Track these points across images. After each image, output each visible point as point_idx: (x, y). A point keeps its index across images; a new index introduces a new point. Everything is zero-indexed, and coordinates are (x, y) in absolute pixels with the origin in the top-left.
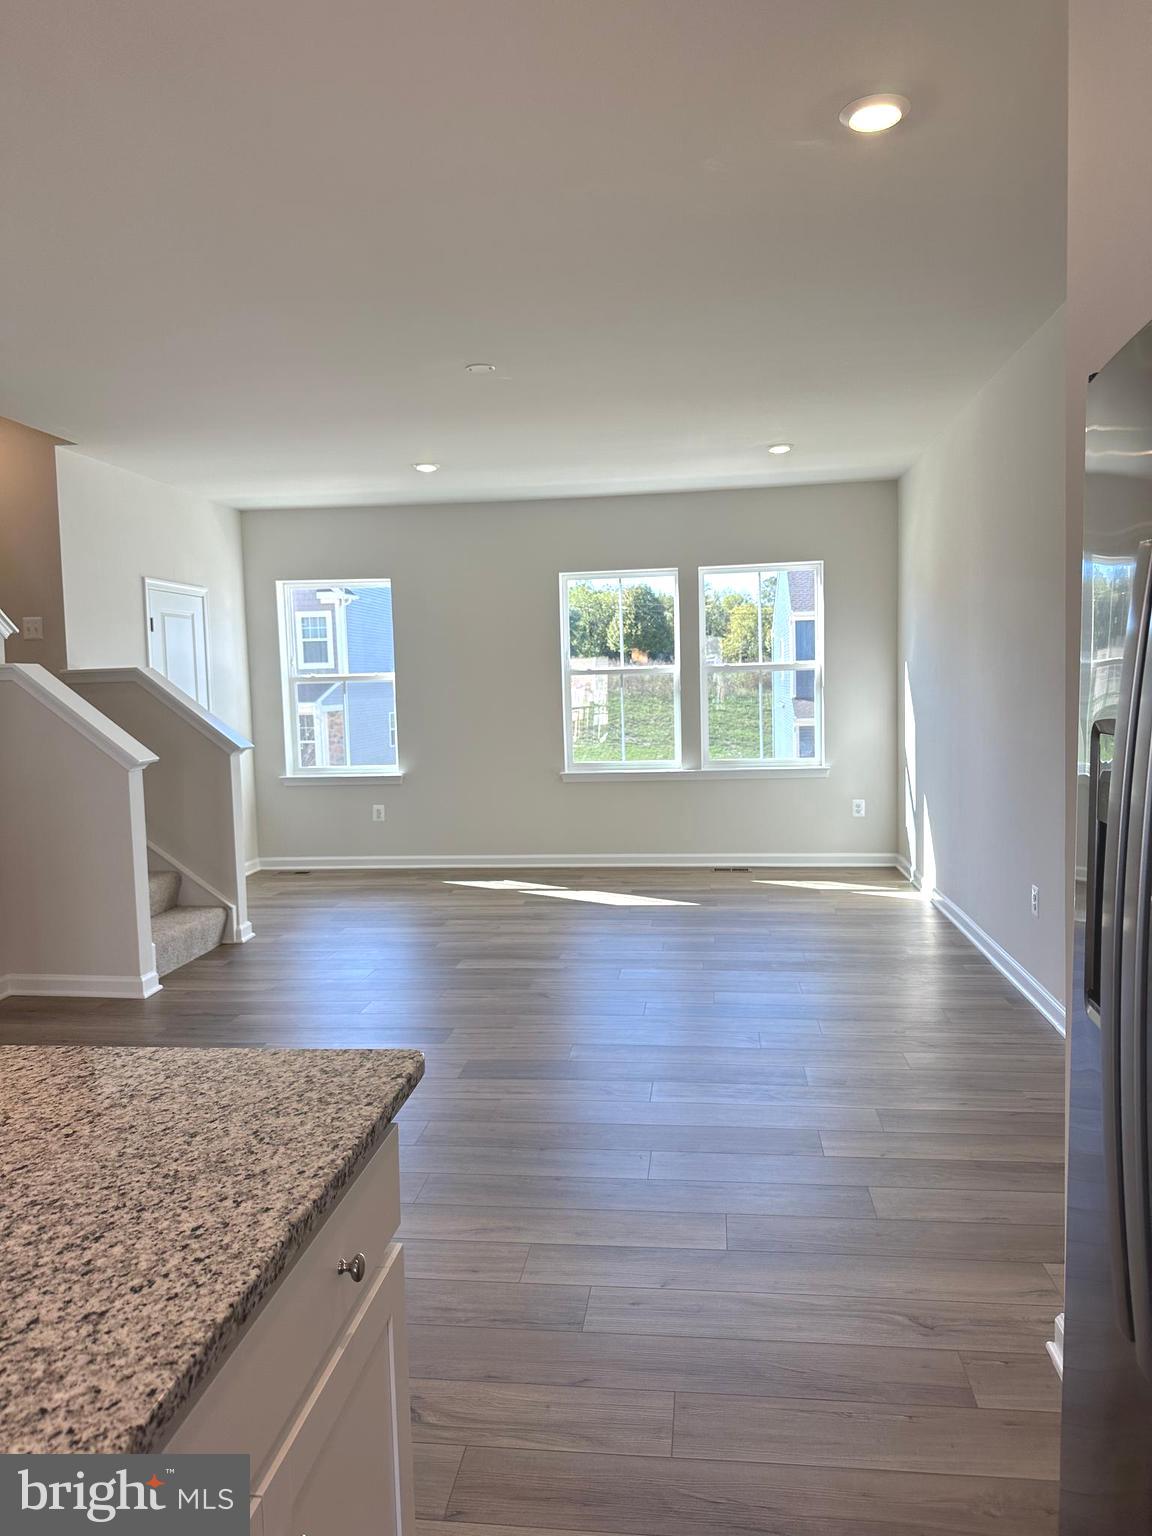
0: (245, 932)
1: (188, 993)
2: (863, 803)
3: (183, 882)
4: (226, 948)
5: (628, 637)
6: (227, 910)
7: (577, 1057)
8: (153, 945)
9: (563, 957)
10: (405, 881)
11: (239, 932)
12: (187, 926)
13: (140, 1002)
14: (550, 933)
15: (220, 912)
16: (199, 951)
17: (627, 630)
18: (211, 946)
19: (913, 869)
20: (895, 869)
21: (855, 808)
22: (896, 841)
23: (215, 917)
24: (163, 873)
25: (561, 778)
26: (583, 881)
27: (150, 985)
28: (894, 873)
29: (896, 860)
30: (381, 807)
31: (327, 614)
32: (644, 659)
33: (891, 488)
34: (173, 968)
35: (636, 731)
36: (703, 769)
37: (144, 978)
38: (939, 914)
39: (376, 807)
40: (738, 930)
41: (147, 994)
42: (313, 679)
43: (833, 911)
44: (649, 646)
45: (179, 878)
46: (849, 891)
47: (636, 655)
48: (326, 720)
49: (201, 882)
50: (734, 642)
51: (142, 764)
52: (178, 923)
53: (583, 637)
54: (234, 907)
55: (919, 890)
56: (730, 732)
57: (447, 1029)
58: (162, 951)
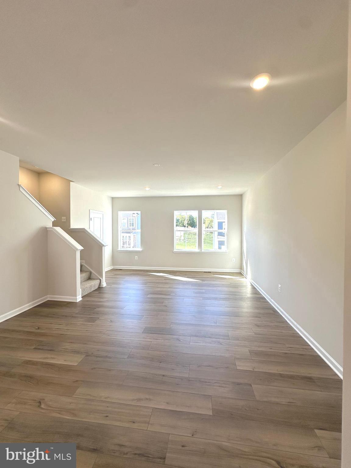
0: (104, 284)
1: (87, 301)
2: (234, 259)
3: (92, 274)
4: (100, 288)
5: (188, 223)
6: (100, 280)
7: (172, 327)
8: (81, 289)
9: (171, 295)
10: (141, 273)
11: (103, 285)
12: (90, 284)
13: (76, 303)
14: (169, 288)
15: (99, 280)
16: (93, 289)
17: (187, 222)
18: (96, 288)
19: (245, 274)
20: (241, 273)
21: (233, 260)
22: (241, 268)
23: (97, 282)
24: (88, 271)
25: (173, 252)
26: (177, 274)
27: (79, 299)
28: (240, 274)
29: (241, 271)
30: (137, 257)
31: (134, 218)
32: (191, 227)
33: (240, 197)
34: (86, 293)
35: (189, 240)
36: (202, 251)
37: (77, 297)
38: (252, 285)
39: (136, 257)
40: (210, 288)
41: (78, 301)
42: (125, 231)
43: (229, 284)
44: (191, 225)
45: (91, 273)
46: (232, 278)
47: (189, 227)
48: (133, 237)
49: (96, 274)
50: (207, 225)
51: (79, 250)
52: (89, 283)
53: (180, 223)
54: (102, 279)
55: (246, 279)
56: (206, 241)
57: (142, 316)
58: (83, 290)
